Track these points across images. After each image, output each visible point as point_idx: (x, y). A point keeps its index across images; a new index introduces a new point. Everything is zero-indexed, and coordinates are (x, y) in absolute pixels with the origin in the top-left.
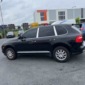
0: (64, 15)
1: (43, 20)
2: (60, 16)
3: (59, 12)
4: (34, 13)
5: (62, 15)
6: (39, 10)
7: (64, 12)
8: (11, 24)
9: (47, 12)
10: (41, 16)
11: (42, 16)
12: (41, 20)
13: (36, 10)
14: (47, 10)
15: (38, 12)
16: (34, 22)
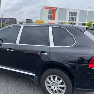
0: (75, 17)
1: (50, 19)
2: (71, 16)
3: (70, 12)
4: (42, 10)
5: (73, 16)
6: (47, 7)
7: (76, 13)
8: (13, 18)
9: (56, 10)
10: (49, 14)
11: (51, 14)
12: (49, 19)
13: (44, 6)
14: (56, 8)
15: (46, 9)
16: (40, 20)
